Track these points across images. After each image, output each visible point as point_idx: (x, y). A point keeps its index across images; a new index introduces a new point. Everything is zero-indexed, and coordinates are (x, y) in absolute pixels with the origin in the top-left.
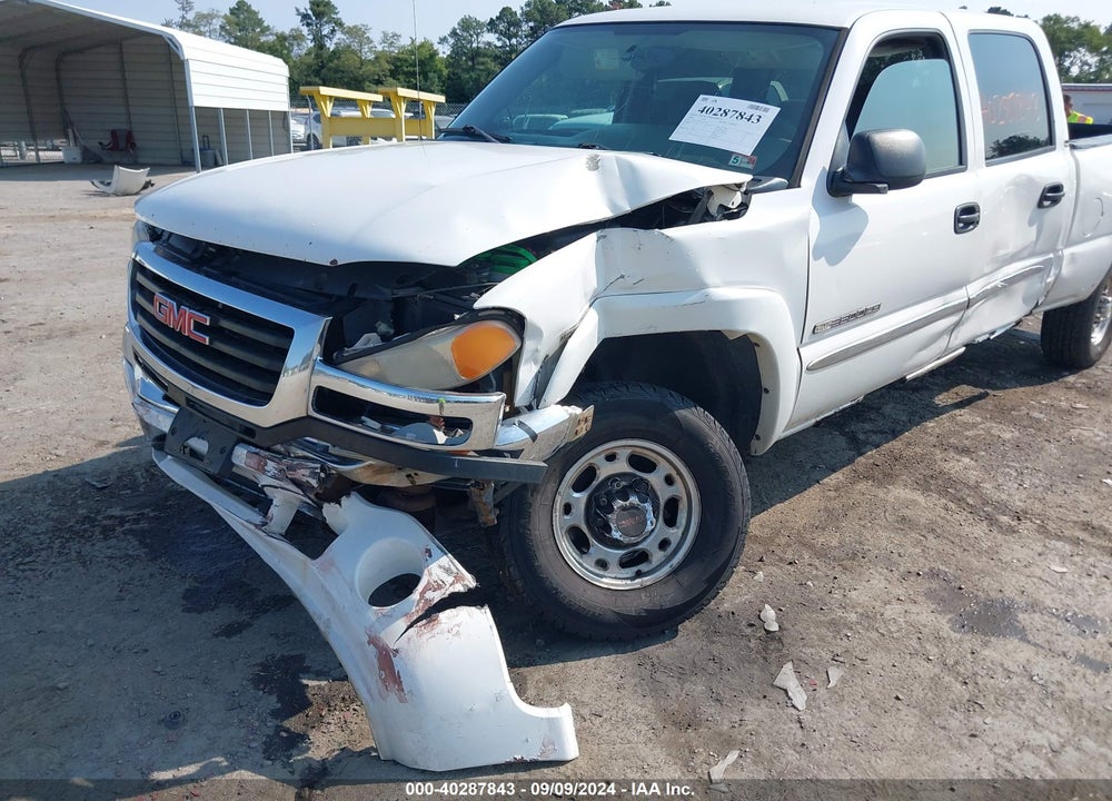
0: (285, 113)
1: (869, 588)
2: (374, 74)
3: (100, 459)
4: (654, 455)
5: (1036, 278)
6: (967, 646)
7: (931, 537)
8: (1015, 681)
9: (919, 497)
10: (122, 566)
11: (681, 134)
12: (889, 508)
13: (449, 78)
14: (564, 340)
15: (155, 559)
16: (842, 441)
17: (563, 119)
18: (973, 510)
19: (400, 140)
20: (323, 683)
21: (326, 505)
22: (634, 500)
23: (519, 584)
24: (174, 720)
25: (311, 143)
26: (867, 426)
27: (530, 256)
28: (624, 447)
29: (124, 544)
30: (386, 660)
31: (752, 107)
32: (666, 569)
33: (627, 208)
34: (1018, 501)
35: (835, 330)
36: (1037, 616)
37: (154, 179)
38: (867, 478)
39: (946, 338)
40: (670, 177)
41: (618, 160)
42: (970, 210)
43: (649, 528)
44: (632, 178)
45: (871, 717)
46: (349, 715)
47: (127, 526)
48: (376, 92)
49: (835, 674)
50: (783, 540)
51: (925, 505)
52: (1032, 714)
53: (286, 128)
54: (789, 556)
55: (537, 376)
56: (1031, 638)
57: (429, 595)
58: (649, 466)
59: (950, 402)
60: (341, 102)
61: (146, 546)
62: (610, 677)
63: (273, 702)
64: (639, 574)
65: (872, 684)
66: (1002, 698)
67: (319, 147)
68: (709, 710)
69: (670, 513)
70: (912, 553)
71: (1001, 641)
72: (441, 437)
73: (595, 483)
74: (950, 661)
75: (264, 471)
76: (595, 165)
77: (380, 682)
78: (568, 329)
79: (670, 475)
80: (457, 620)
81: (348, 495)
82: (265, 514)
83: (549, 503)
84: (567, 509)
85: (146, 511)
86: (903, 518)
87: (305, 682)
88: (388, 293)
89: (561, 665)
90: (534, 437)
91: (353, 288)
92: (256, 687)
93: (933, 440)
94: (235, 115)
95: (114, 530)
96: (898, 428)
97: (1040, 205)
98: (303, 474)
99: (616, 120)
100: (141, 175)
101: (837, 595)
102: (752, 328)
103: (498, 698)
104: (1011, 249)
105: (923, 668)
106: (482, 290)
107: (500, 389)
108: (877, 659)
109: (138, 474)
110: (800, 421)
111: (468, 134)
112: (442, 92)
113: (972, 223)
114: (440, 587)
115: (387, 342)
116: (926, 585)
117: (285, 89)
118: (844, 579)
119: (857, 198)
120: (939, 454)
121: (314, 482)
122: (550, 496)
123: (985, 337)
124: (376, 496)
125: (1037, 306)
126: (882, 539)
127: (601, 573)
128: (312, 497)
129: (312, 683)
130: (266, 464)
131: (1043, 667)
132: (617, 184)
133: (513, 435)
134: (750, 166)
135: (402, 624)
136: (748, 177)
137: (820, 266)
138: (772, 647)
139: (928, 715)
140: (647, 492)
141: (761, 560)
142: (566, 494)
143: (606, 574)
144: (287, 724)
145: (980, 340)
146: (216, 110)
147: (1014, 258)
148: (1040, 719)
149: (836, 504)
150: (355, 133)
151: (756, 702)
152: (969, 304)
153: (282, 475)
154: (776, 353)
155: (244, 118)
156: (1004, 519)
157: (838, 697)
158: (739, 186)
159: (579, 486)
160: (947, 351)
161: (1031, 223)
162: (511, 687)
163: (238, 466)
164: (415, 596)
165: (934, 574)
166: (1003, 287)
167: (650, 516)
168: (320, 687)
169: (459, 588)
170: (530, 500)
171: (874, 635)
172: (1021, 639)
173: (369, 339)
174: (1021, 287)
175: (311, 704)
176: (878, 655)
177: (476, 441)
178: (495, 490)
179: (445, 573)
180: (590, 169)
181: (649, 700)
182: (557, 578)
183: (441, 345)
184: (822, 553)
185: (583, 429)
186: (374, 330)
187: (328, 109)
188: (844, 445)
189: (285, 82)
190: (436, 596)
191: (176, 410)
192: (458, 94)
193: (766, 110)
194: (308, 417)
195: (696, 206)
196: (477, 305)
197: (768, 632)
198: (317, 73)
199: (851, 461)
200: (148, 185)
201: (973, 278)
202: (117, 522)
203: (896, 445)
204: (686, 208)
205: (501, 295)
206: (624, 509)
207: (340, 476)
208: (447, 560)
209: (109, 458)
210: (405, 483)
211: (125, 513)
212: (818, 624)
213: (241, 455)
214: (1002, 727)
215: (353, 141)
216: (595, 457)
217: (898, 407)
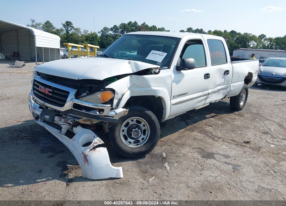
0: (59, 49)
1: (185, 150)
2: (81, 40)
3: (18, 125)
4: (141, 120)
5: (225, 90)
6: (203, 160)
7: (200, 142)
8: (211, 166)
9: (199, 135)
10: (26, 145)
11: (148, 58)
12: (192, 136)
13: (100, 42)
14: (123, 95)
15: (33, 144)
16: (184, 123)
17: (128, 53)
18: (210, 137)
19: (88, 57)
20: (71, 166)
21: (74, 128)
22: (137, 129)
23: (113, 145)
24: (40, 171)
25: (65, 57)
26: (190, 121)
27: (117, 79)
28: (135, 119)
29: (26, 141)
30: (85, 157)
31: (162, 53)
32: (143, 144)
33: (136, 71)
34: (219, 135)
35: (178, 97)
36: (218, 155)
37: (25, 64)
38: (188, 131)
39: (204, 101)
40: (144, 66)
41: (134, 62)
42: (208, 74)
43: (140, 135)
44: (137, 66)
45: (182, 171)
46: (77, 171)
47: (26, 138)
48: (82, 45)
49: (176, 164)
50: (169, 142)
51: (200, 136)
52: (213, 171)
53: (59, 53)
54: (170, 144)
55: (117, 102)
56: (216, 159)
57: (94, 145)
58: (140, 123)
59: (209, 116)
60: (73, 47)
61: (31, 141)
62: (130, 165)
63: (61, 168)
64: (137, 145)
65: (183, 166)
66: (208, 169)
67: (67, 58)
68: (150, 170)
69: (144, 132)
70: (196, 144)
71: (210, 159)
72: (98, 113)
73: (129, 126)
74: (199, 163)
75: (61, 121)
76: (129, 63)
77: (84, 162)
78: (124, 93)
79: (144, 124)
80: (100, 150)
81: (78, 126)
82: (61, 130)
83: (119, 129)
84: (123, 131)
85: (30, 135)
86: (195, 138)
87: (67, 165)
88: (88, 85)
89: (121, 163)
90: (116, 114)
91: (81, 85)
92: (57, 166)
93: (204, 124)
94: (46, 49)
95: (23, 138)
96: (197, 121)
97: (224, 74)
98: (69, 121)
99: (137, 54)
100: (22, 63)
101: (179, 151)
102: (160, 95)
103: (107, 165)
104: (218, 83)
105: (194, 164)
106: (107, 85)
107: (110, 104)
108: (184, 162)
109: (28, 128)
110: (172, 116)
111: (105, 56)
112: (98, 45)
113: (208, 77)
114: (96, 143)
115: (88, 95)
116: (197, 150)
117: (59, 43)
118: (180, 148)
119: (182, 71)
120: (204, 126)
121: (72, 123)
122: (120, 128)
123: (214, 102)
124: (84, 126)
125: (226, 96)
126: (190, 142)
127: (130, 144)
128: (71, 126)
129: (68, 165)
130: (62, 120)
131: (217, 164)
132: (134, 66)
133: (112, 113)
134: (161, 65)
135: (89, 150)
136: (160, 66)
137: (174, 84)
138: (164, 160)
139: (193, 171)
140: (140, 128)
141: (164, 145)
142: (123, 128)
143: (131, 144)
144: (64, 172)
145: (213, 102)
146: (42, 48)
147: (219, 85)
148: (214, 172)
149: (181, 135)
150: (76, 54)
151: (159, 169)
152: (209, 94)
153: (65, 122)
154: (165, 100)
155: (48, 50)
156: (216, 139)
157: (176, 168)
158: (158, 68)
159: (125, 126)
160: (204, 104)
161: (223, 78)
162: (110, 163)
163: (55, 121)
164: (92, 145)
165: (199, 148)
166: (217, 91)
167: (140, 132)
168: (70, 166)
169: (100, 143)
170: (115, 128)
171: (185, 158)
172: (214, 159)
173: (85, 94)
174: (222, 91)
175: (69, 169)
176: (185, 161)
177: (105, 113)
178: (108, 125)
179: (98, 141)
180: (128, 64)
181: (138, 168)
182: (120, 145)
183: (99, 95)
184: (177, 144)
185: (126, 113)
186: (86, 92)
187: (70, 48)
188: (184, 124)
189: (59, 41)
190: (96, 145)
191: (42, 110)
192: (103, 46)
193: (164, 54)
194: (72, 109)
195: (149, 71)
196: (106, 88)
197: (163, 157)
198: (67, 39)
199: (186, 127)
200: (24, 65)
201: (209, 89)
202: (24, 137)
203: (196, 124)
204: (147, 72)
205: (111, 86)
206: (135, 131)
207: (77, 122)
208: (98, 138)
209: (21, 124)
210: (90, 123)
211: (26, 135)
212: (174, 156)
213: (56, 118)
214: (206, 173)
215: (76, 57)
216: (129, 120)
217: (198, 117)
